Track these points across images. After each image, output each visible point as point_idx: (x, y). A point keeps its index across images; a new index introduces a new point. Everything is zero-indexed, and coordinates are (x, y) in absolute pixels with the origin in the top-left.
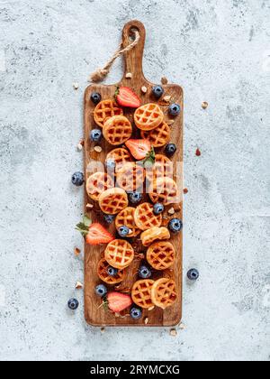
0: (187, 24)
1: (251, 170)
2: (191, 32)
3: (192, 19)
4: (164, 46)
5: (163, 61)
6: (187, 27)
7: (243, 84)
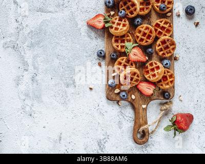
0: (105, 143)
1: (58, 43)
2: (102, 137)
3: (102, 146)
4: (120, 128)
5: (121, 117)
6: (105, 141)
7: (65, 103)
